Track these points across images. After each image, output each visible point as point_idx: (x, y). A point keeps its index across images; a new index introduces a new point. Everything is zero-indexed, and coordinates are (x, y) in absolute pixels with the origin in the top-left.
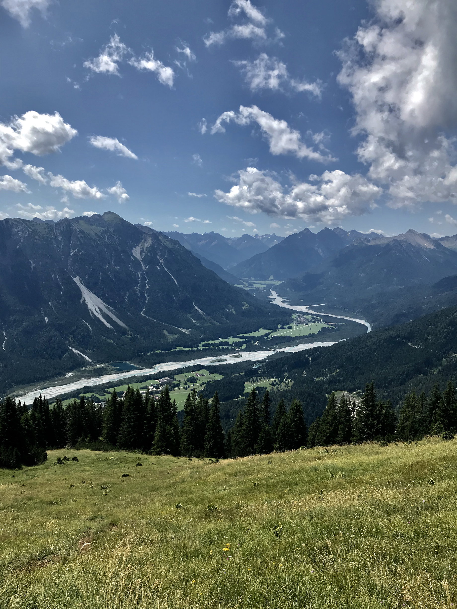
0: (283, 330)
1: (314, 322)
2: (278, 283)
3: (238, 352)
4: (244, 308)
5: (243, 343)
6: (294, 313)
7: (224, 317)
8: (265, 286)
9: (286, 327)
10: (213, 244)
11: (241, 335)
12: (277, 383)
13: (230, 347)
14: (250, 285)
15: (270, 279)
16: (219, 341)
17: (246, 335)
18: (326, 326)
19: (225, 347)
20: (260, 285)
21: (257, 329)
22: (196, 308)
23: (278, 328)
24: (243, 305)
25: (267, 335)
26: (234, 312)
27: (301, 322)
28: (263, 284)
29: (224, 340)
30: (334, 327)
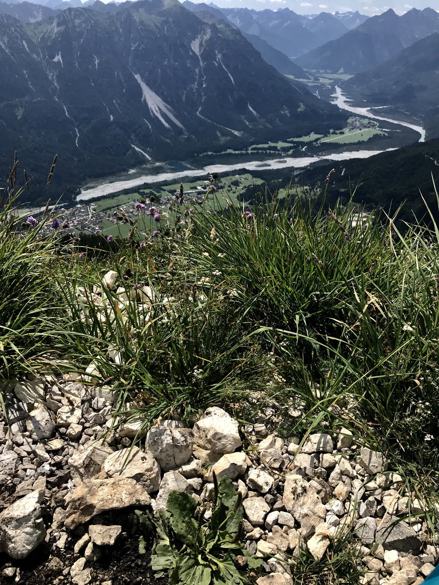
0: (334, 135)
1: (369, 127)
2: (347, 77)
3: (284, 157)
4: (299, 110)
5: (291, 148)
6: (352, 116)
7: (277, 119)
8: (332, 81)
9: (338, 132)
10: (285, 25)
11: (290, 140)
12: (307, 192)
13: (277, 152)
14: (316, 79)
15: (340, 72)
16: (269, 145)
17: (296, 140)
18: (379, 132)
19: (272, 152)
20: (325, 80)
21: (308, 134)
22: (251, 108)
23: (329, 133)
24: (299, 107)
25: (317, 140)
26: (289, 115)
27: (355, 127)
28: (330, 79)
29: (272, 145)
30: (387, 134)
